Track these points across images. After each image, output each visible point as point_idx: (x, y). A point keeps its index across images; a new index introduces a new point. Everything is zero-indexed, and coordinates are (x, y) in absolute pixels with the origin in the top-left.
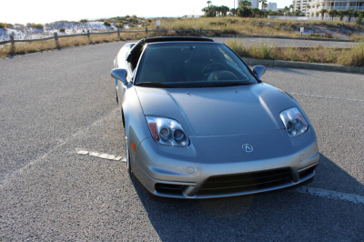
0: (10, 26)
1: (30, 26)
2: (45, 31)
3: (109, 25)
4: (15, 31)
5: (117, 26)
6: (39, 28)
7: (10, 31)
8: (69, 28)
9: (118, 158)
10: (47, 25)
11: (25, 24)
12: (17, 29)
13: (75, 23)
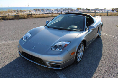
0: (81, 9)
1: (86, 9)
2: (90, 11)
3: (113, 11)
4: (81, 10)
5: (116, 11)
6: (89, 10)
7: (80, 10)
8: (98, 11)
10: (92, 9)
11: (85, 9)
12: (82, 10)
13: (101, 9)
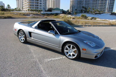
9: (61, 58)
